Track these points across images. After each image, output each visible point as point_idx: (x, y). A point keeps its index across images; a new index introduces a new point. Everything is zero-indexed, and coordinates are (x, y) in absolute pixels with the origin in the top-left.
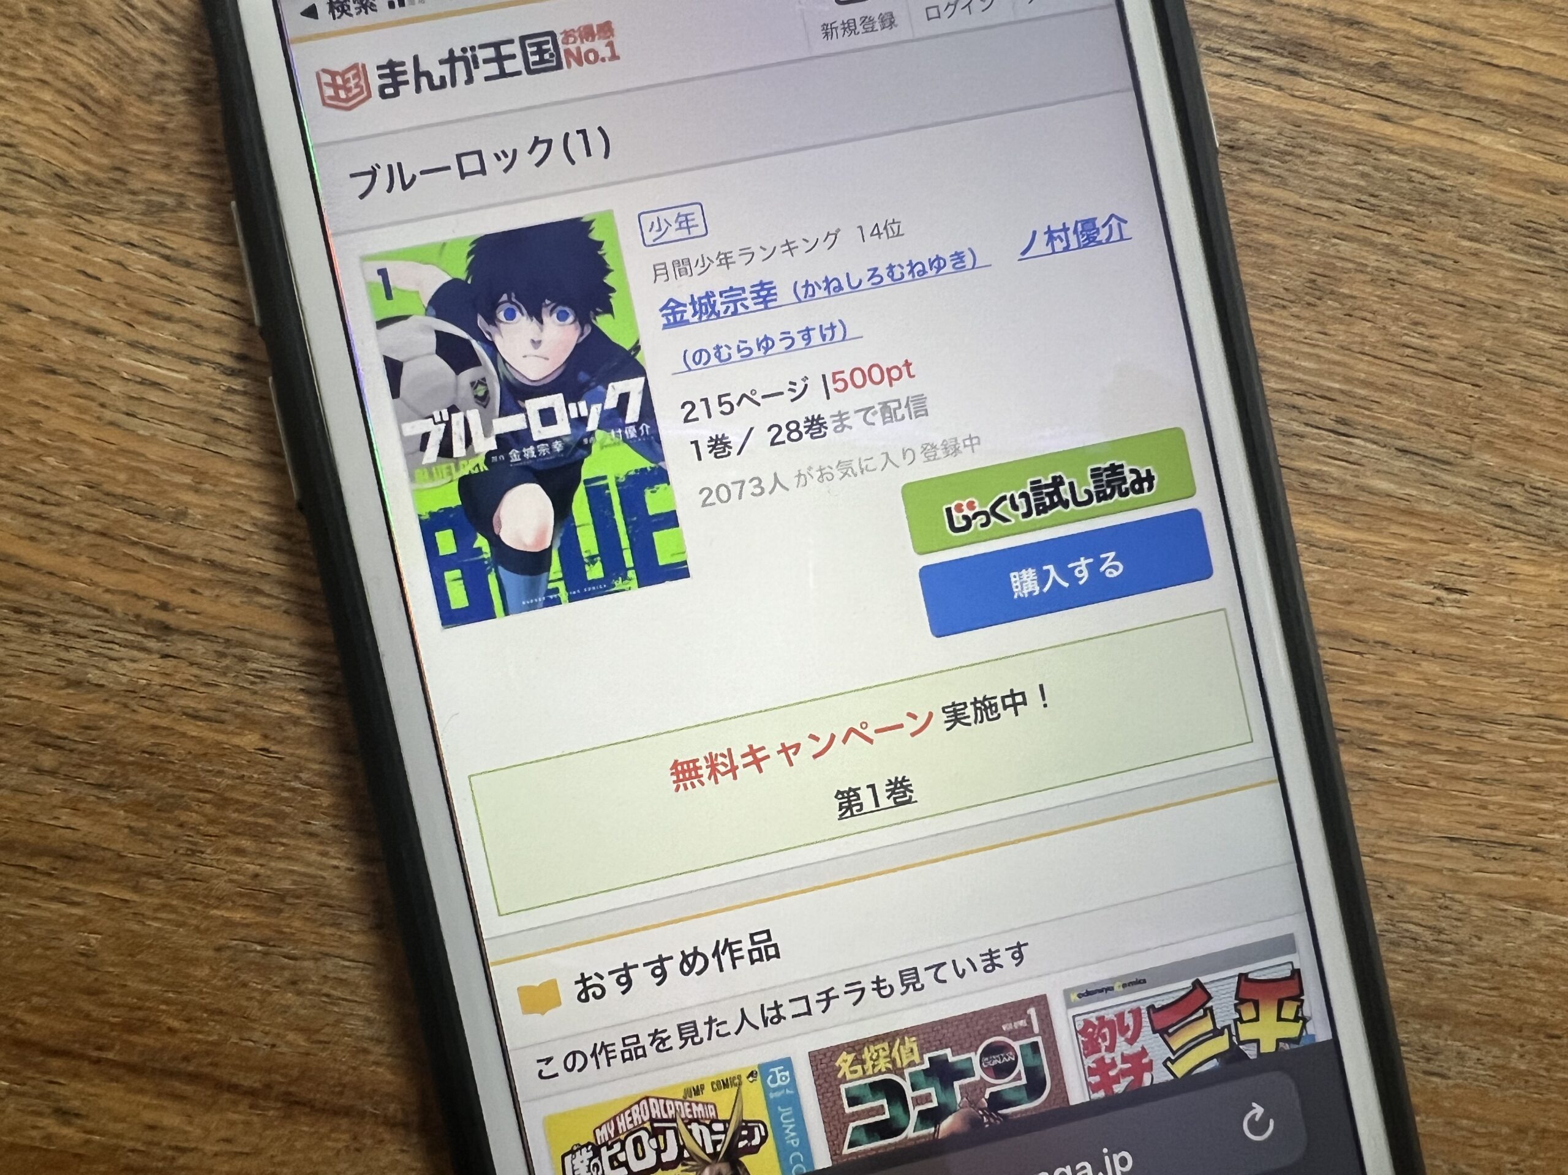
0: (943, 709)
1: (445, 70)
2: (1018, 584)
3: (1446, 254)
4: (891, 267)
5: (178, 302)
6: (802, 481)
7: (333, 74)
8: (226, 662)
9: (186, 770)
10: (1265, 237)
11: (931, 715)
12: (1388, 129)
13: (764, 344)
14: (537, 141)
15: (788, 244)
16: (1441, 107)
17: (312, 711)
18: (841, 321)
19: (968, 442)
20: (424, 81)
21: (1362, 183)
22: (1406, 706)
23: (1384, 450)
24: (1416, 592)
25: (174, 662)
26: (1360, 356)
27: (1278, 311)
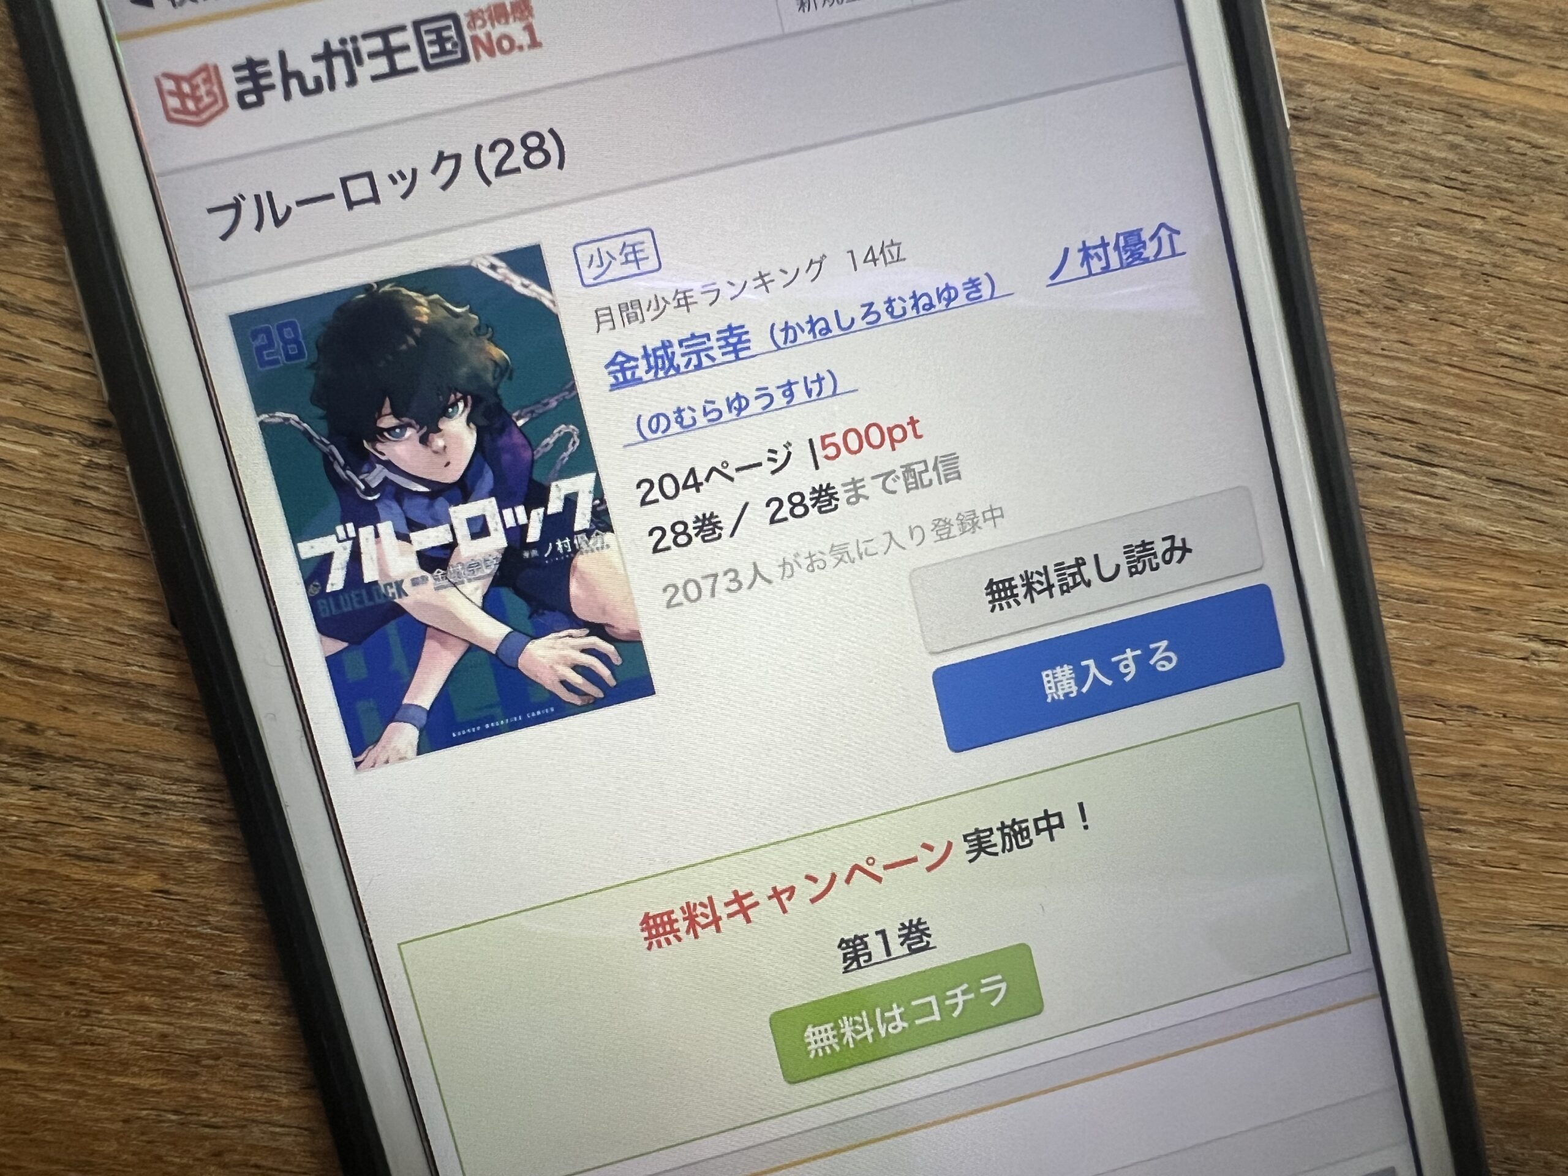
0: (965, 837)
1: (320, 69)
2: (1052, 684)
3: (1549, 240)
4: (890, 301)
5: (19, 358)
6: (788, 572)
7: (177, 79)
8: (109, 791)
9: (73, 918)
10: (1337, 227)
11: (950, 845)
12: (1483, 88)
13: (736, 404)
14: (441, 157)
15: (761, 277)
16: (1548, 58)
17: (216, 844)
18: (829, 372)
19: (988, 515)
20: (294, 84)
21: (1451, 156)
22: (1495, 779)
23: (1474, 480)
24: (1506, 646)
25: (49, 793)
26: (1448, 368)
27: (1351, 318)
